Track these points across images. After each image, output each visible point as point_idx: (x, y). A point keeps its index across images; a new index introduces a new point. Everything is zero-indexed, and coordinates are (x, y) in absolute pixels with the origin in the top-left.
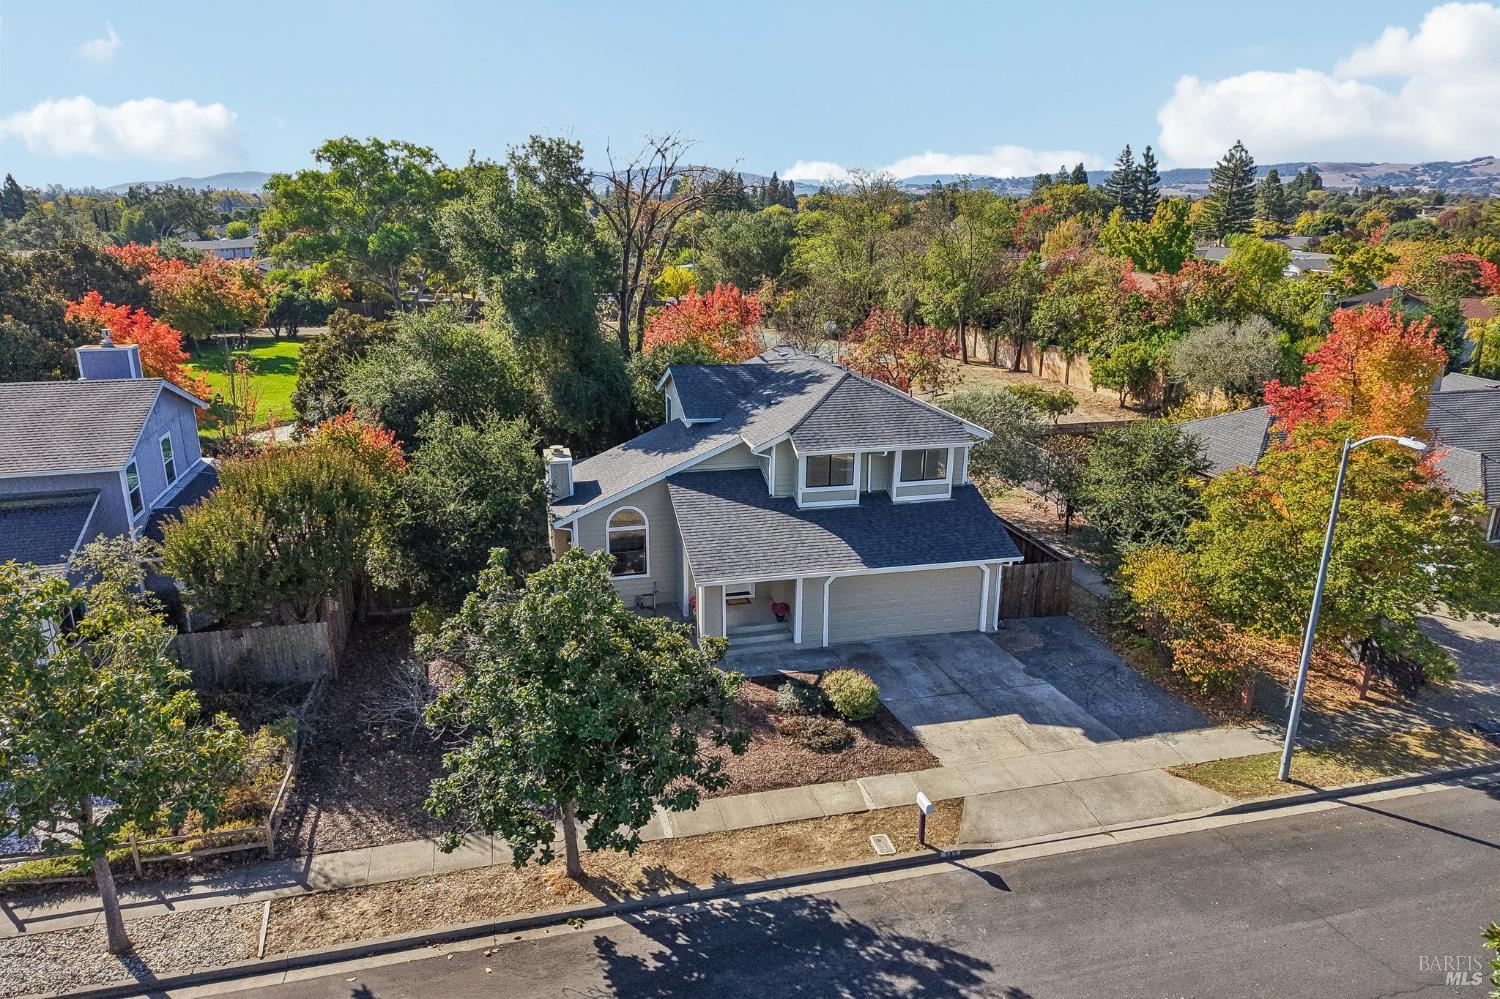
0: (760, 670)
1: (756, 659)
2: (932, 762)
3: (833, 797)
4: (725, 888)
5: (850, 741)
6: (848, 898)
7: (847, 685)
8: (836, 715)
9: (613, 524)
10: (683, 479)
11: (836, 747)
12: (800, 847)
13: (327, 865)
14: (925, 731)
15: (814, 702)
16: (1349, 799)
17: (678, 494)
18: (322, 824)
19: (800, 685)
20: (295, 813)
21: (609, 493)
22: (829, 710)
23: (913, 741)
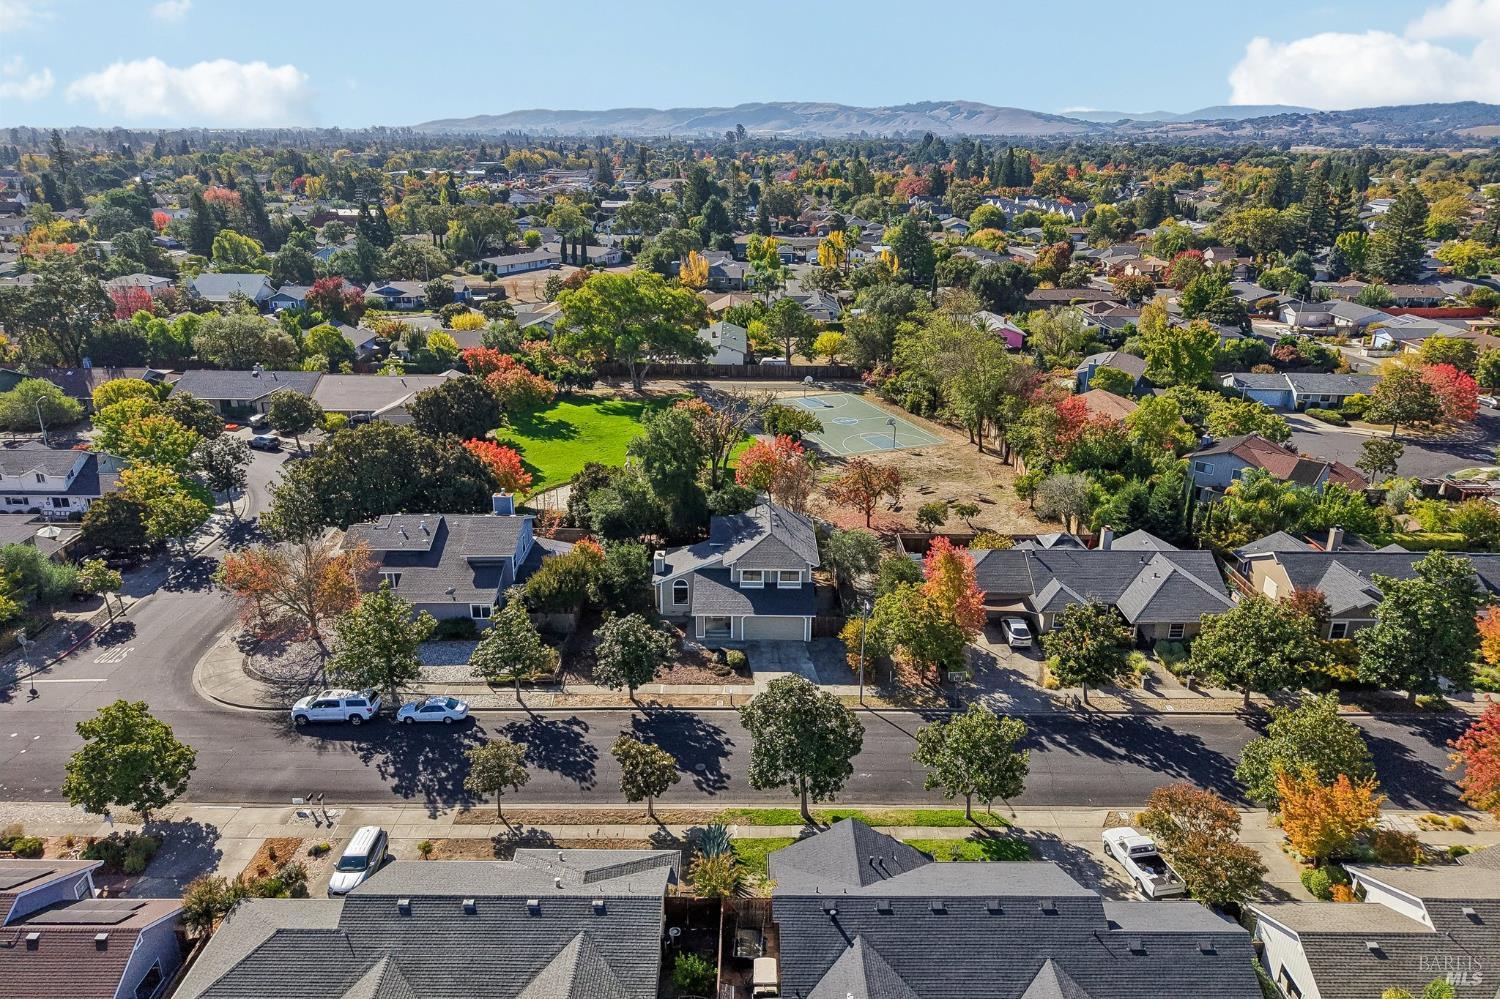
0: (714, 647)
1: (715, 642)
2: (752, 683)
3: (714, 689)
4: (670, 707)
5: (729, 673)
6: (700, 715)
7: (734, 655)
8: (727, 665)
9: (676, 584)
10: (702, 571)
11: (723, 675)
12: (696, 700)
13: (568, 688)
14: (756, 674)
15: (723, 660)
16: (875, 712)
17: (698, 577)
18: (567, 677)
19: (722, 653)
20: (561, 673)
21: (676, 573)
22: (726, 664)
23: (750, 676)
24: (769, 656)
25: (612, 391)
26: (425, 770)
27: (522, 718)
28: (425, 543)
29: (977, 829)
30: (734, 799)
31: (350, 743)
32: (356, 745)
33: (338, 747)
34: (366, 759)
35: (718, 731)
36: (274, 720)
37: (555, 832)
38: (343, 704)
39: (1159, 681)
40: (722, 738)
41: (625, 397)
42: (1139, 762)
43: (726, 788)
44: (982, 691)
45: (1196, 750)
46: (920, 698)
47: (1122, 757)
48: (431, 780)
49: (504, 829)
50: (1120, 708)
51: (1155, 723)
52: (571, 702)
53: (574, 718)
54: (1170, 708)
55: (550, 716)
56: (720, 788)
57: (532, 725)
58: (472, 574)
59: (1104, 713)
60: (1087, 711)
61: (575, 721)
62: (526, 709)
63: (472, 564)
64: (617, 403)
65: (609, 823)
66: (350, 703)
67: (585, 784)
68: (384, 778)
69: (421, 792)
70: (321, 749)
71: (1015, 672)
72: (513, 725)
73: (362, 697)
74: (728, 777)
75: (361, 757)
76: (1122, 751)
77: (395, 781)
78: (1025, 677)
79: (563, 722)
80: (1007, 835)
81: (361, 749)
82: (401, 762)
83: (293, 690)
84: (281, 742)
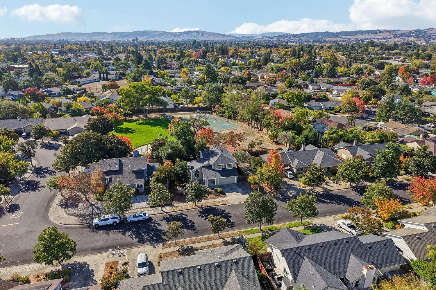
2: (227, 197)
3: (217, 200)
4: (207, 206)
5: (219, 195)
6: (217, 207)
9: (195, 172)
10: (203, 167)
11: (218, 195)
12: (214, 203)
13: (175, 205)
14: (227, 194)
15: (216, 191)
17: (203, 169)
18: (173, 202)
19: (215, 189)
20: (171, 201)
21: (195, 169)
23: (225, 195)
24: (227, 189)
25: (138, 118)
26: (145, 234)
27: (166, 215)
28: (117, 168)
29: (305, 226)
30: (239, 228)
31: (116, 231)
32: (118, 231)
33: (113, 232)
34: (124, 234)
35: (224, 211)
36: (86, 227)
37: (195, 246)
38: (110, 219)
39: (328, 183)
40: (227, 213)
41: (142, 119)
42: (334, 203)
43: (235, 226)
44: (287, 191)
45: (345, 198)
46: (273, 195)
47: (329, 203)
48: (148, 237)
49: (178, 248)
50: (322, 190)
51: (333, 193)
52: (178, 209)
53: (181, 213)
54: (334, 189)
55: (174, 214)
56: (233, 226)
57: (170, 217)
58: (135, 175)
59: (319, 192)
60: (315, 192)
61: (182, 214)
62: (165, 213)
63: (133, 172)
64: (141, 121)
65: (208, 241)
66: (112, 219)
67: (194, 231)
68: (133, 239)
69: (147, 241)
70: (108, 234)
71: (293, 185)
72: (164, 218)
73: (116, 216)
74: (234, 223)
75: (122, 234)
76: (329, 201)
77: (137, 239)
78: (296, 186)
79: (179, 215)
80: (313, 226)
81: (121, 232)
82: (135, 234)
83: (88, 218)
84: (93, 234)
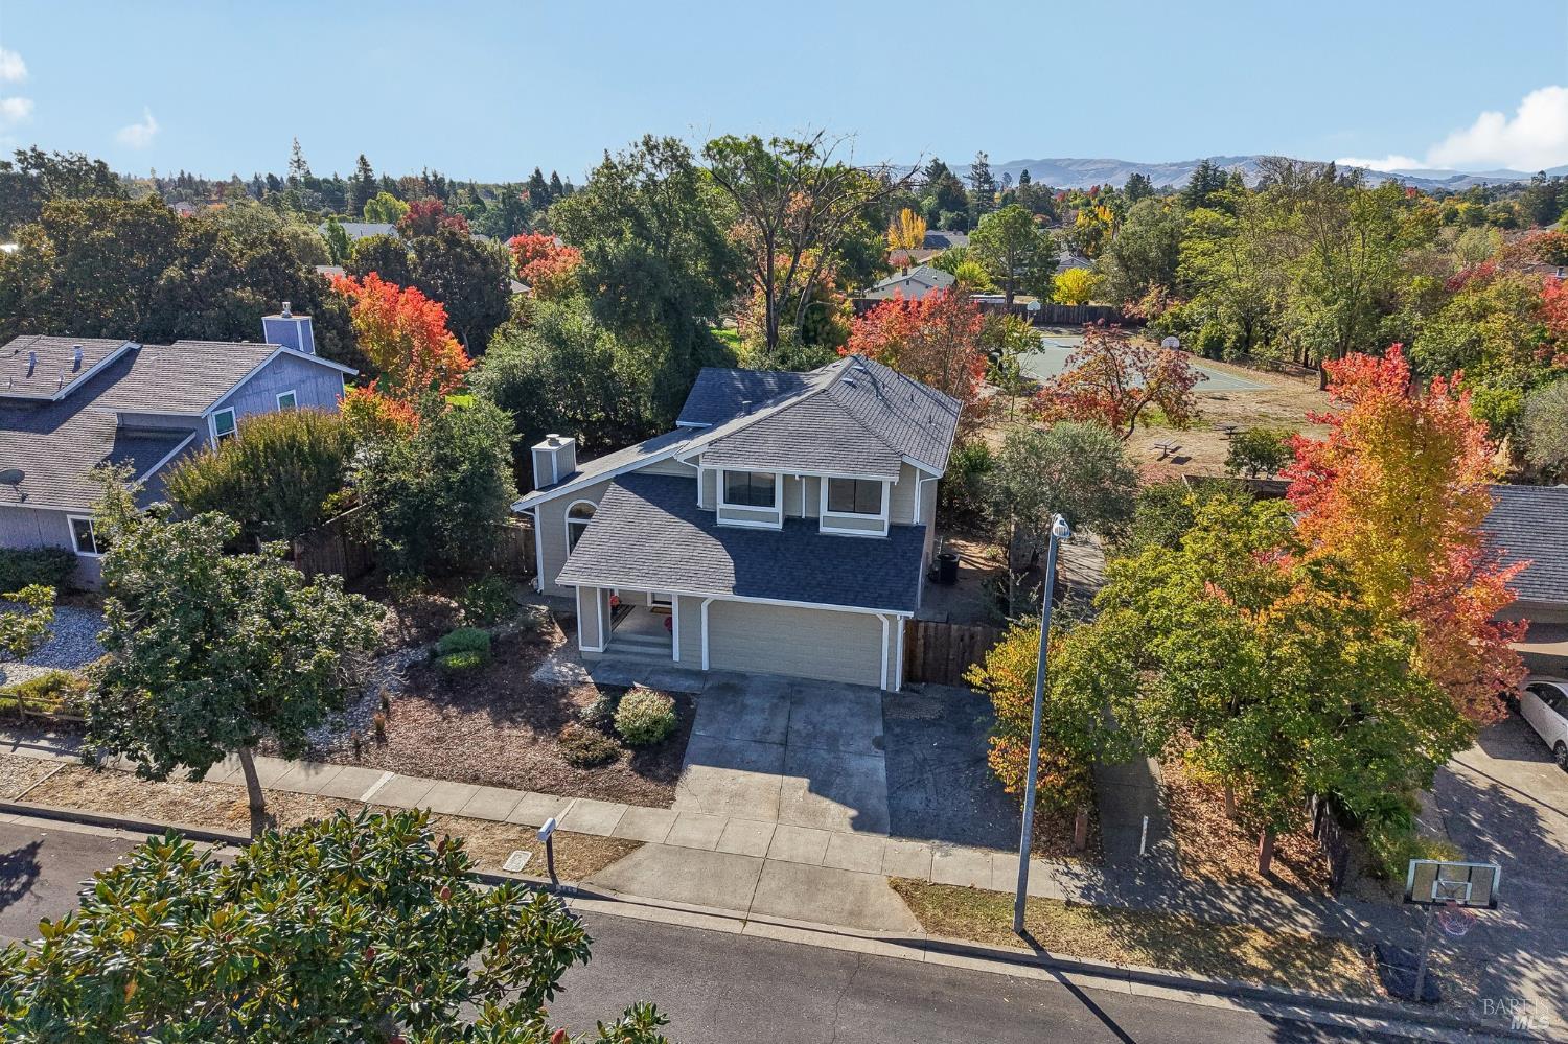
0: (613, 678)
2: (666, 802)
5: (610, 758)
7: (643, 705)
8: (614, 733)
9: (572, 514)
10: (630, 480)
14: (696, 772)
16: (1069, 976)
17: (613, 493)
21: (573, 483)
22: (610, 727)
23: (673, 778)
24: (757, 723)
28: (52, 384)
